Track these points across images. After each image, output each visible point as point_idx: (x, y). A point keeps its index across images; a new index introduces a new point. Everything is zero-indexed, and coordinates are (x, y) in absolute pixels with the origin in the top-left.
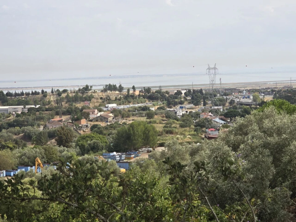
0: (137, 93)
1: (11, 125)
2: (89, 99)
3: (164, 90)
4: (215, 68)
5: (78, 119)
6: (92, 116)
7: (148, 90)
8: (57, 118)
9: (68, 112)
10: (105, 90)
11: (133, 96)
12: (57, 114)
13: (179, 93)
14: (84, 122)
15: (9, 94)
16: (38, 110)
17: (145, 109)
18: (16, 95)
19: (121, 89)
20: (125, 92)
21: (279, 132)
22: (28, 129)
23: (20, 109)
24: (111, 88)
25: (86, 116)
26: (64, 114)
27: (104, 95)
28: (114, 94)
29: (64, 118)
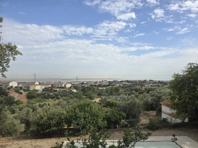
0: (157, 82)
1: (128, 87)
2: (146, 82)
3: (163, 81)
5: (142, 87)
6: (145, 86)
7: (159, 81)
8: (138, 86)
9: (140, 85)
10: (149, 81)
11: (156, 82)
12: (138, 85)
13: (167, 82)
14: (143, 87)
15: (129, 81)
16: (134, 84)
17: (158, 85)
18: (131, 81)
19: (153, 81)
20: (154, 81)
22: (132, 88)
23: (131, 84)
24: (151, 80)
25: (144, 86)
26: (139, 85)
27: (149, 82)
28: (151, 82)
29: (139, 86)
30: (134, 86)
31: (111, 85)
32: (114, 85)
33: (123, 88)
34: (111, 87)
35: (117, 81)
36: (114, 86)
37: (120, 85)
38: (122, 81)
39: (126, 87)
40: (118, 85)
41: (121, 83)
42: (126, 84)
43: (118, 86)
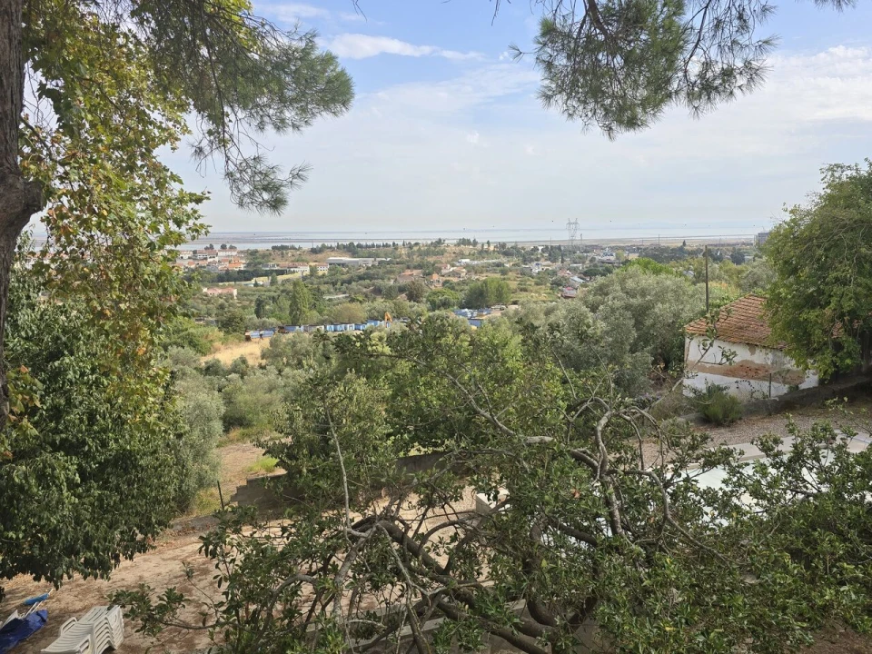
0: (492, 248)
1: (361, 278)
2: (442, 253)
3: (520, 246)
4: (576, 223)
5: (430, 274)
6: (444, 271)
7: (503, 245)
8: (408, 272)
9: (419, 267)
10: (458, 245)
11: (487, 252)
12: (408, 268)
13: (536, 249)
14: (435, 277)
15: (359, 246)
16: (388, 263)
17: (498, 265)
18: (367, 246)
19: (475, 243)
20: (479, 247)
21: (643, 293)
22: (379, 282)
23: (370, 262)
24: (465, 242)
25: (438, 271)
26: (415, 268)
27: (457, 250)
28: (467, 249)
29: (415, 272)
30: (392, 272)
31: (266, 274)
32: (282, 272)
33: (334, 284)
34: (262, 280)
35: (297, 245)
36: (280, 278)
37: (313, 270)
38: (323, 246)
39: (349, 282)
40: (302, 268)
41: (319, 256)
42: (343, 265)
43: (304, 278)
